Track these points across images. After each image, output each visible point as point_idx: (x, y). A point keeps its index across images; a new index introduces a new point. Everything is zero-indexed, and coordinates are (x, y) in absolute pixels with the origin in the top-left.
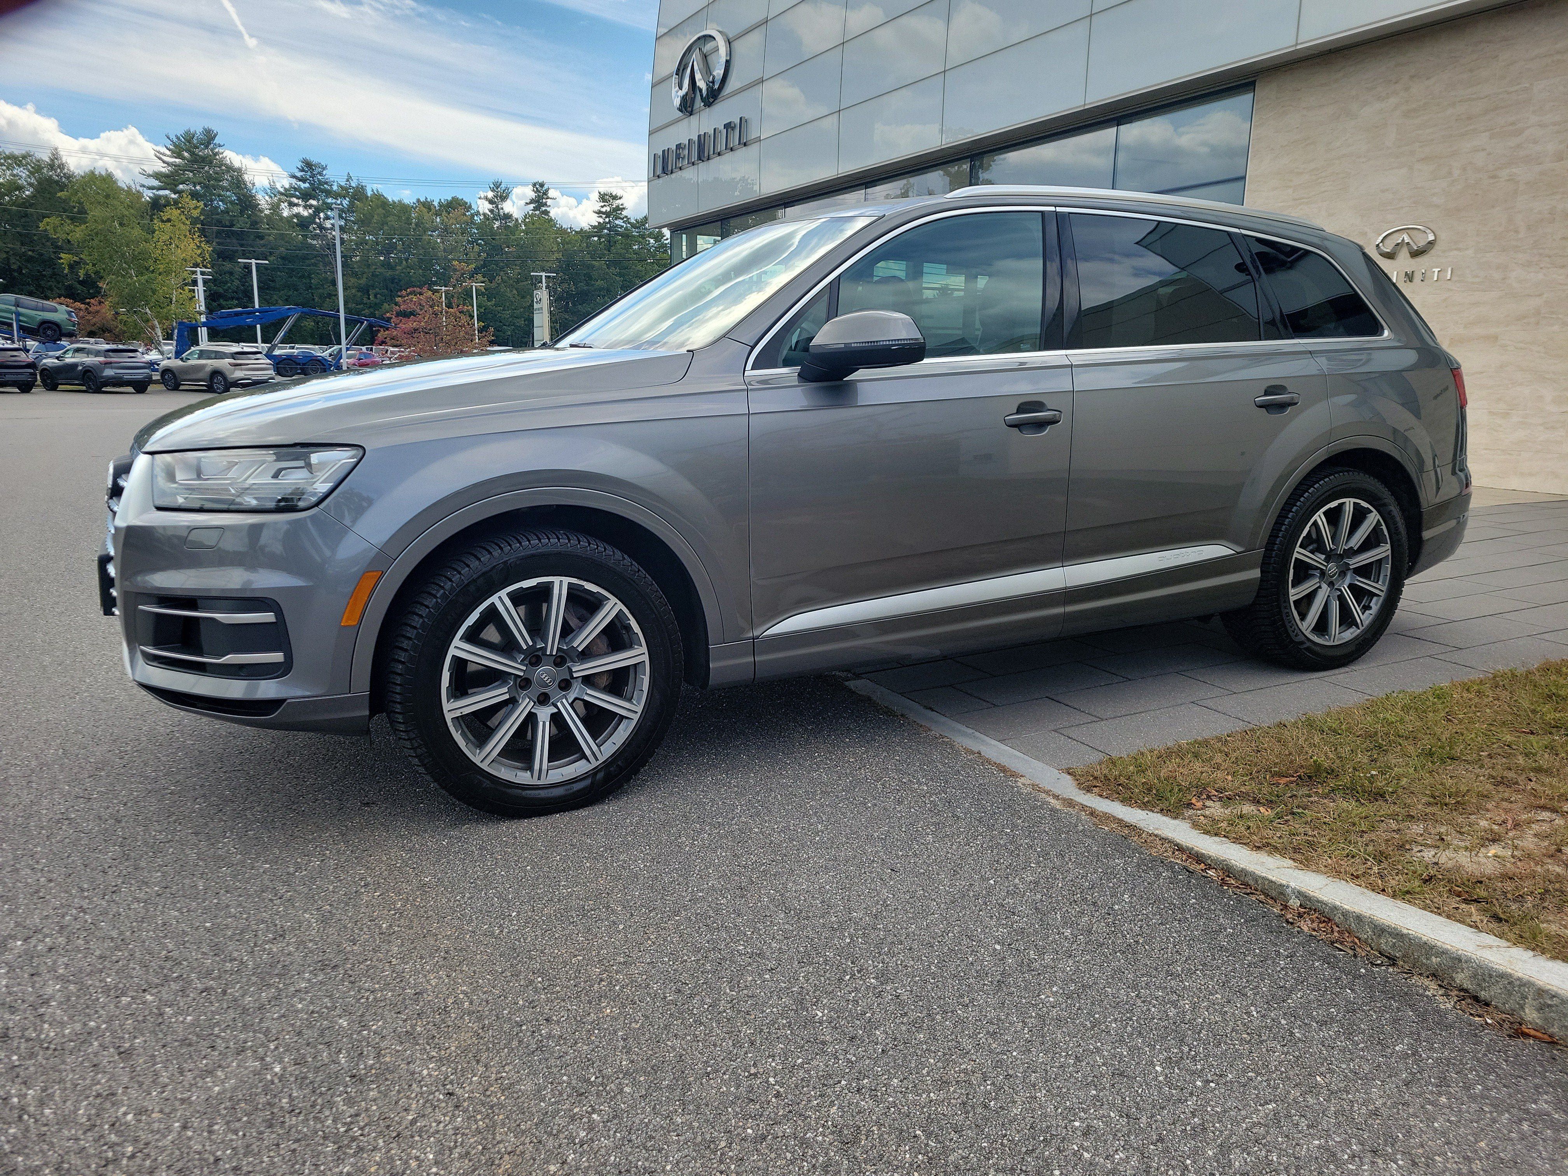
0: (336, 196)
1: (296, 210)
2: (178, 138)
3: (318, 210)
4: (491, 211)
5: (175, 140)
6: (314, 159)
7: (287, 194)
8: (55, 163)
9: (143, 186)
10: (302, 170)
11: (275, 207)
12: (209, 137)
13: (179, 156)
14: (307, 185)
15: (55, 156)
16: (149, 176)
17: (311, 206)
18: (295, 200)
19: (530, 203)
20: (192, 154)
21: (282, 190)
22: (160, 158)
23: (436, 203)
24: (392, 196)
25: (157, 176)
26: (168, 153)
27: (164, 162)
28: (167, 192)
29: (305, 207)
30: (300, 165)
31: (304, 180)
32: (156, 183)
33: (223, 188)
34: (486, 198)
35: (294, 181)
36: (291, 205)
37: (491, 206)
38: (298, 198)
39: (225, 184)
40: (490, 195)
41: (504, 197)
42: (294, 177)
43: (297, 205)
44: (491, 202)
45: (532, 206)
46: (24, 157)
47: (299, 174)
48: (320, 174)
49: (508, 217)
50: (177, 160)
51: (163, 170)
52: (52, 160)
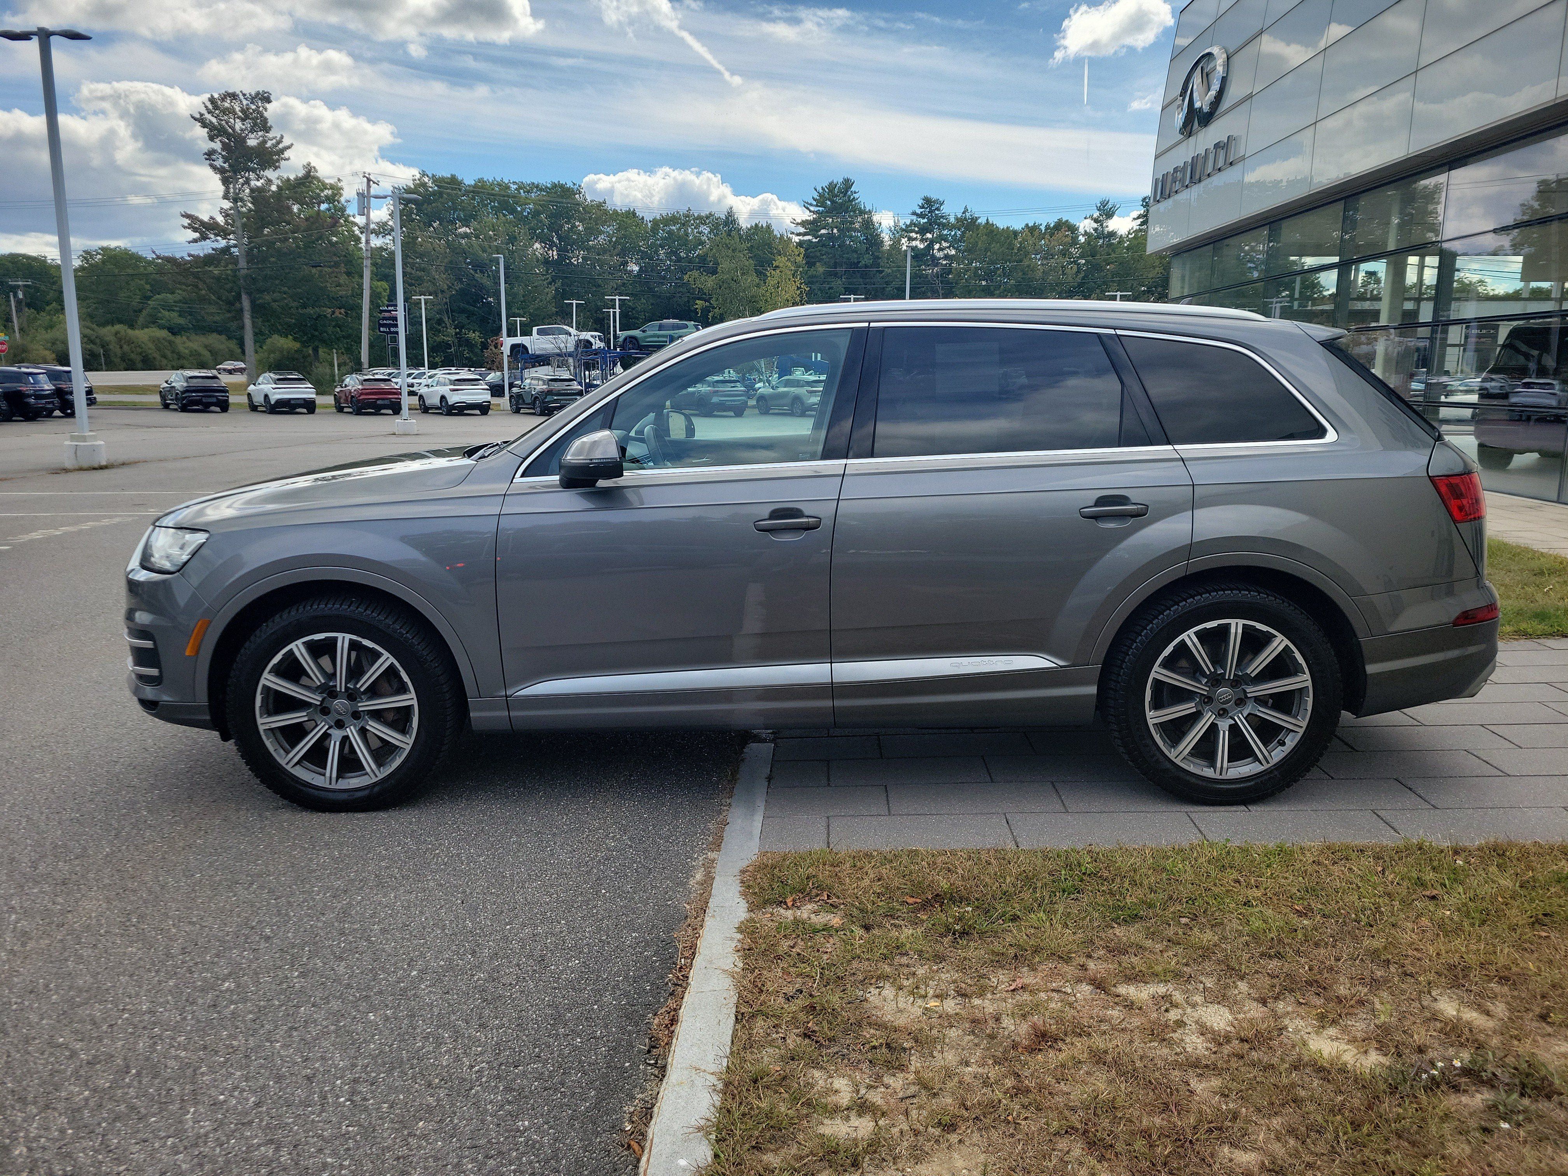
0: (952, 227)
1: (914, 243)
2: (823, 188)
3: (932, 242)
4: (1096, 230)
5: (821, 191)
6: (934, 196)
7: (907, 229)
8: (730, 220)
9: (792, 233)
10: (922, 207)
11: (896, 243)
12: (848, 184)
13: (823, 205)
14: (926, 220)
15: (730, 214)
16: (798, 224)
17: (926, 240)
18: (913, 235)
19: (1138, 218)
20: (833, 202)
21: (904, 227)
22: (808, 208)
23: (1043, 228)
24: (1001, 223)
25: (803, 223)
26: (815, 203)
27: (810, 211)
28: (809, 237)
29: (922, 240)
30: (921, 202)
31: (921, 216)
32: (802, 230)
33: (855, 230)
34: (1091, 217)
35: (914, 217)
36: (910, 239)
37: (1095, 225)
38: (917, 233)
39: (857, 225)
40: (1096, 214)
41: (1110, 215)
42: (914, 213)
43: (916, 239)
44: (1096, 221)
45: (1139, 221)
46: (707, 217)
47: (919, 211)
48: (938, 209)
49: (1112, 234)
50: (821, 209)
51: (809, 218)
52: (727, 218)
